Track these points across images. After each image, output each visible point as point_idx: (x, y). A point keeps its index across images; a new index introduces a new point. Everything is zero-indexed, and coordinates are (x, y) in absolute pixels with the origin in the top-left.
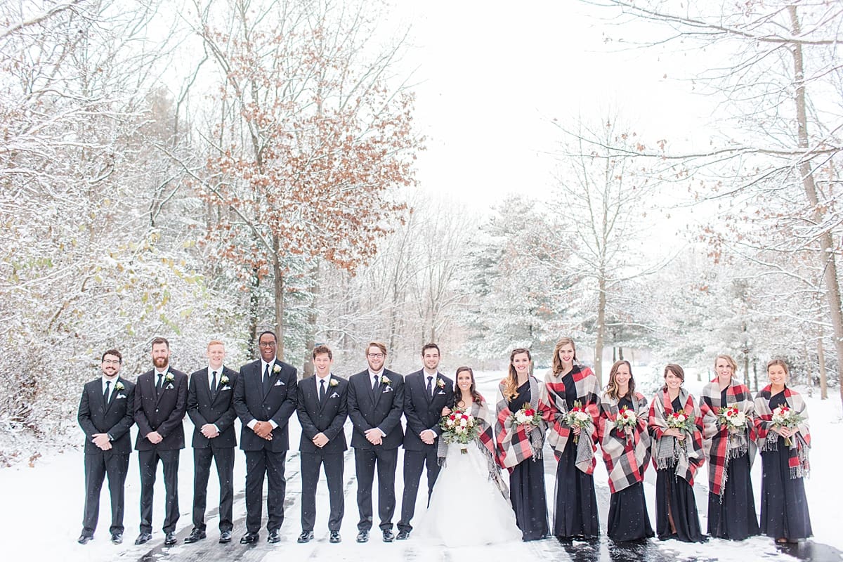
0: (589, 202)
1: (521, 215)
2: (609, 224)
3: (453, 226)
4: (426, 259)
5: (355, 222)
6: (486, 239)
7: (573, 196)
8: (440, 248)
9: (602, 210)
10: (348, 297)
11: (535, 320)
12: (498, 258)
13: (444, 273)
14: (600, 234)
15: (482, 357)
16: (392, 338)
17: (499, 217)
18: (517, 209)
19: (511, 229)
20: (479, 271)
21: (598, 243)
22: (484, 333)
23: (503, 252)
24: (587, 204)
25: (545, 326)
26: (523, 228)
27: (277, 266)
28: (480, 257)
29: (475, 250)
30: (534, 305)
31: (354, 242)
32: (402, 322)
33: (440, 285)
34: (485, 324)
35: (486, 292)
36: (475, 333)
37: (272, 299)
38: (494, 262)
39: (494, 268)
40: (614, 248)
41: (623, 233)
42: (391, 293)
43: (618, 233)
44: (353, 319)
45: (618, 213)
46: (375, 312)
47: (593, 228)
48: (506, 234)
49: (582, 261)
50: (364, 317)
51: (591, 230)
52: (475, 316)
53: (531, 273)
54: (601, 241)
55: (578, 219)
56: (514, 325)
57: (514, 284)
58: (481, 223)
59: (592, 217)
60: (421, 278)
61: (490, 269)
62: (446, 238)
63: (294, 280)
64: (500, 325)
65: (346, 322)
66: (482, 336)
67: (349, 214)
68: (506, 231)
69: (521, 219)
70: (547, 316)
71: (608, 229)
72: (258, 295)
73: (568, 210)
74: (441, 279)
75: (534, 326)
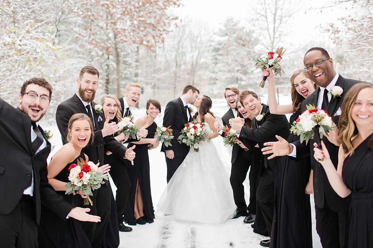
0: (266, 18)
1: (233, 27)
2: (276, 29)
3: (202, 33)
4: (190, 49)
5: (154, 27)
6: (217, 38)
7: (259, 15)
8: (196, 43)
9: (273, 22)
10: (155, 66)
11: (239, 75)
12: (223, 47)
13: (198, 55)
14: (272, 34)
15: (215, 92)
16: (175, 85)
17: (223, 28)
18: (232, 24)
19: (229, 34)
20: (214, 54)
21: (270, 38)
22: (217, 82)
23: (225, 44)
24: (265, 19)
25: (244, 78)
26: (234, 33)
27: (116, 49)
28: (214, 47)
29: (213, 44)
30: (240, 68)
31: (154, 37)
32: (179, 77)
33: (196, 61)
34: (216, 78)
35: (216, 64)
36: (212, 82)
37: (115, 65)
38: (221, 49)
39: (221, 52)
40: (278, 40)
41: (283, 33)
42: (175, 64)
43: (280, 33)
44: (157, 76)
45: (280, 23)
46: (167, 73)
47: (268, 31)
48: (227, 36)
49: (262, 47)
50: (162, 75)
51: (267, 32)
52: (212, 75)
53: (238, 54)
54: (272, 36)
55: (261, 26)
56: (230, 78)
57: (230, 59)
58: (215, 32)
59: (268, 25)
60: (188, 58)
61: (218, 53)
62: (199, 39)
63: (125, 56)
64: (224, 78)
65: (154, 77)
66: (215, 83)
67: (151, 23)
68: (226, 34)
69: (233, 29)
70: (245, 73)
71: (275, 31)
72: (108, 64)
73: (257, 22)
74: (197, 58)
75: (239, 78)
